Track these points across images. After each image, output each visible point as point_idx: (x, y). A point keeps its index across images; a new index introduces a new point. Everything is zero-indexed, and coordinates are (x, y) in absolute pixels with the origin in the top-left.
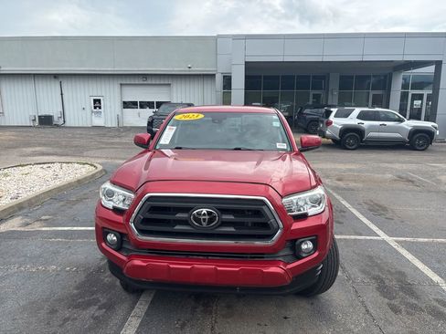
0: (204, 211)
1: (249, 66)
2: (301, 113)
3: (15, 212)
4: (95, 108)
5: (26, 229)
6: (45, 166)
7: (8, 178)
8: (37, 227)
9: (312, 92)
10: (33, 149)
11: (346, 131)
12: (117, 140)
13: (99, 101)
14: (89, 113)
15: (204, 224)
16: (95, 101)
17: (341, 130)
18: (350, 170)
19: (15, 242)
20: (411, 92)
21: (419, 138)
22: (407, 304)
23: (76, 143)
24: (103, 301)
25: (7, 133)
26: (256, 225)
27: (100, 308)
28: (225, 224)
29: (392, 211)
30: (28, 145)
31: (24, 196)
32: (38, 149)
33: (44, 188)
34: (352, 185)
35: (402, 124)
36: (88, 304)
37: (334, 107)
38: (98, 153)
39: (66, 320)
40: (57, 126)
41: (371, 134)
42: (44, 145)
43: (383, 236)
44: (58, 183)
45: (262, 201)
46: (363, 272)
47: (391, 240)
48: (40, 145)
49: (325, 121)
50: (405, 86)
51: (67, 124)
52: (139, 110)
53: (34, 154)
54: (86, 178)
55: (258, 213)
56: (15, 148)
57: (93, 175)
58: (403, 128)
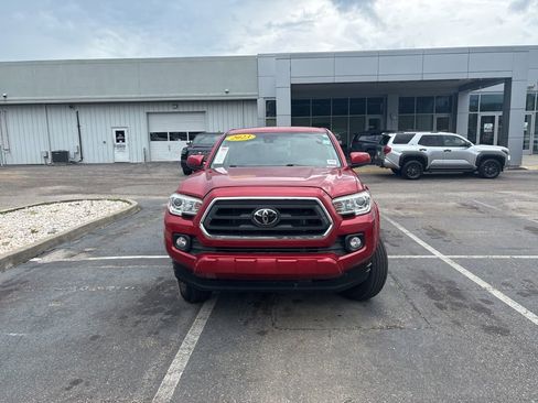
0: (265, 211)
1: (296, 89)
2: (356, 140)
3: (55, 245)
4: (118, 141)
5: (73, 259)
6: (73, 203)
7: (37, 216)
8: (82, 257)
9: (368, 117)
10: (54, 188)
11: (407, 158)
12: (146, 176)
13: (122, 133)
14: (111, 147)
15: (266, 222)
16: (118, 133)
17: (401, 158)
18: (411, 199)
19: (65, 270)
20: (481, 114)
21: (489, 165)
22: (452, 304)
23: (100, 180)
24: (167, 309)
25: (17, 173)
26: (310, 222)
27: (167, 314)
28: (283, 222)
29: (452, 234)
30: (45, 183)
31: (61, 231)
32: (58, 187)
33: (80, 224)
34: (411, 213)
35: (469, 150)
36: (154, 312)
37: (393, 132)
38: (128, 190)
39: (137, 322)
40: (74, 163)
41: (435, 161)
42: (64, 183)
43: (437, 254)
44: (92, 219)
45: (315, 201)
46: (415, 282)
47: (445, 258)
48: (59, 183)
49: (383, 147)
50: (473, 108)
51: (85, 161)
52: (169, 142)
53: (55, 193)
54: (121, 214)
55: (312, 212)
56: (32, 187)
57: (129, 211)
58: (469, 154)
